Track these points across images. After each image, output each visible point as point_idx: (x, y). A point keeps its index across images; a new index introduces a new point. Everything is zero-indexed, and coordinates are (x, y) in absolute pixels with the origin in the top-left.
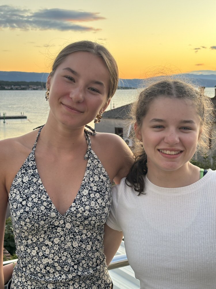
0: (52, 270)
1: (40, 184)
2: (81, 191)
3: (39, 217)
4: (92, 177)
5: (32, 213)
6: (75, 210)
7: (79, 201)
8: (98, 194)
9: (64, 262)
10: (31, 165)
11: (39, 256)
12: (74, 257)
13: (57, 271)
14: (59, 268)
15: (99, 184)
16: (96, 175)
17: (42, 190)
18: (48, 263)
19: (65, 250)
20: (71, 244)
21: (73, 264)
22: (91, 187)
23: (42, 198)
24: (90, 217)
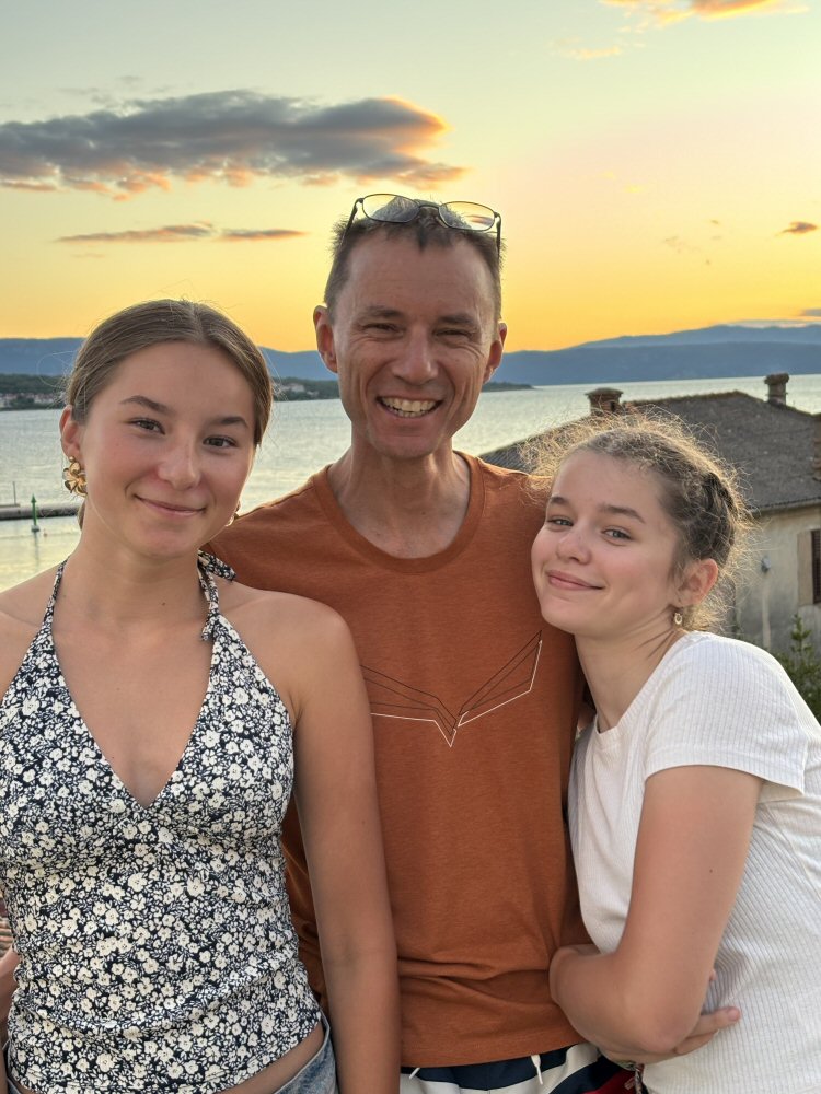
0: (129, 975)
1: (76, 719)
2: (198, 734)
3: (75, 816)
4: (227, 692)
5: (55, 804)
6: (182, 793)
7: (195, 766)
8: (247, 741)
9: (166, 946)
10: (43, 665)
11: (86, 936)
12: (196, 928)
13: (146, 975)
14: (151, 966)
15: (250, 712)
16: (237, 687)
17: (80, 736)
18: (117, 952)
19: (167, 909)
20: (181, 890)
21: (194, 949)
22: (226, 724)
23: (81, 759)
24: (228, 811)
